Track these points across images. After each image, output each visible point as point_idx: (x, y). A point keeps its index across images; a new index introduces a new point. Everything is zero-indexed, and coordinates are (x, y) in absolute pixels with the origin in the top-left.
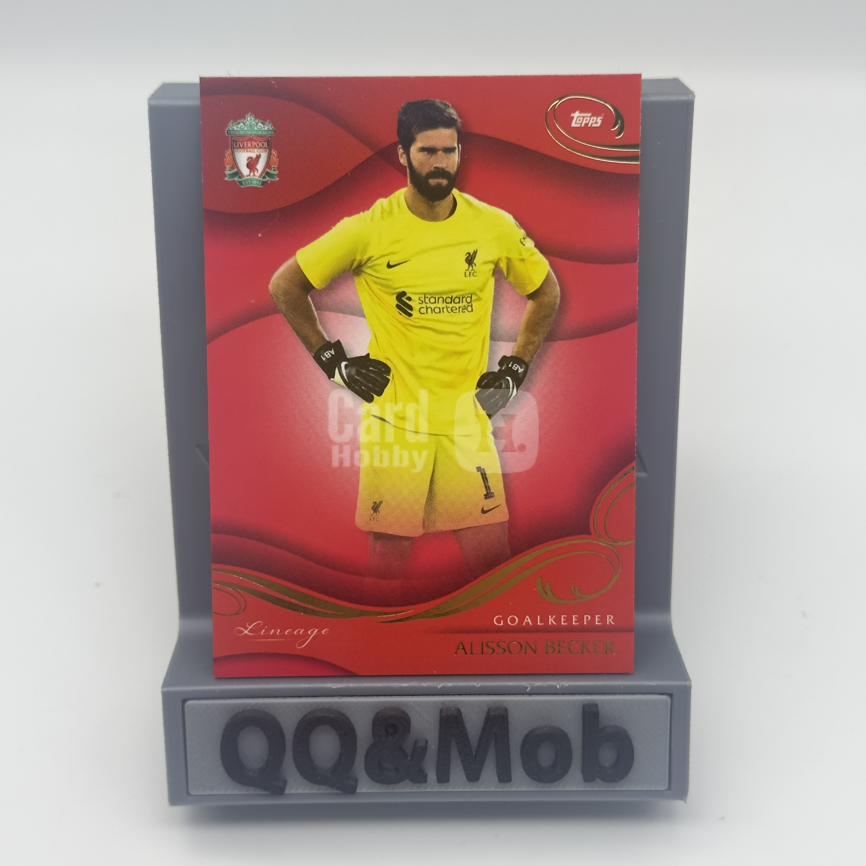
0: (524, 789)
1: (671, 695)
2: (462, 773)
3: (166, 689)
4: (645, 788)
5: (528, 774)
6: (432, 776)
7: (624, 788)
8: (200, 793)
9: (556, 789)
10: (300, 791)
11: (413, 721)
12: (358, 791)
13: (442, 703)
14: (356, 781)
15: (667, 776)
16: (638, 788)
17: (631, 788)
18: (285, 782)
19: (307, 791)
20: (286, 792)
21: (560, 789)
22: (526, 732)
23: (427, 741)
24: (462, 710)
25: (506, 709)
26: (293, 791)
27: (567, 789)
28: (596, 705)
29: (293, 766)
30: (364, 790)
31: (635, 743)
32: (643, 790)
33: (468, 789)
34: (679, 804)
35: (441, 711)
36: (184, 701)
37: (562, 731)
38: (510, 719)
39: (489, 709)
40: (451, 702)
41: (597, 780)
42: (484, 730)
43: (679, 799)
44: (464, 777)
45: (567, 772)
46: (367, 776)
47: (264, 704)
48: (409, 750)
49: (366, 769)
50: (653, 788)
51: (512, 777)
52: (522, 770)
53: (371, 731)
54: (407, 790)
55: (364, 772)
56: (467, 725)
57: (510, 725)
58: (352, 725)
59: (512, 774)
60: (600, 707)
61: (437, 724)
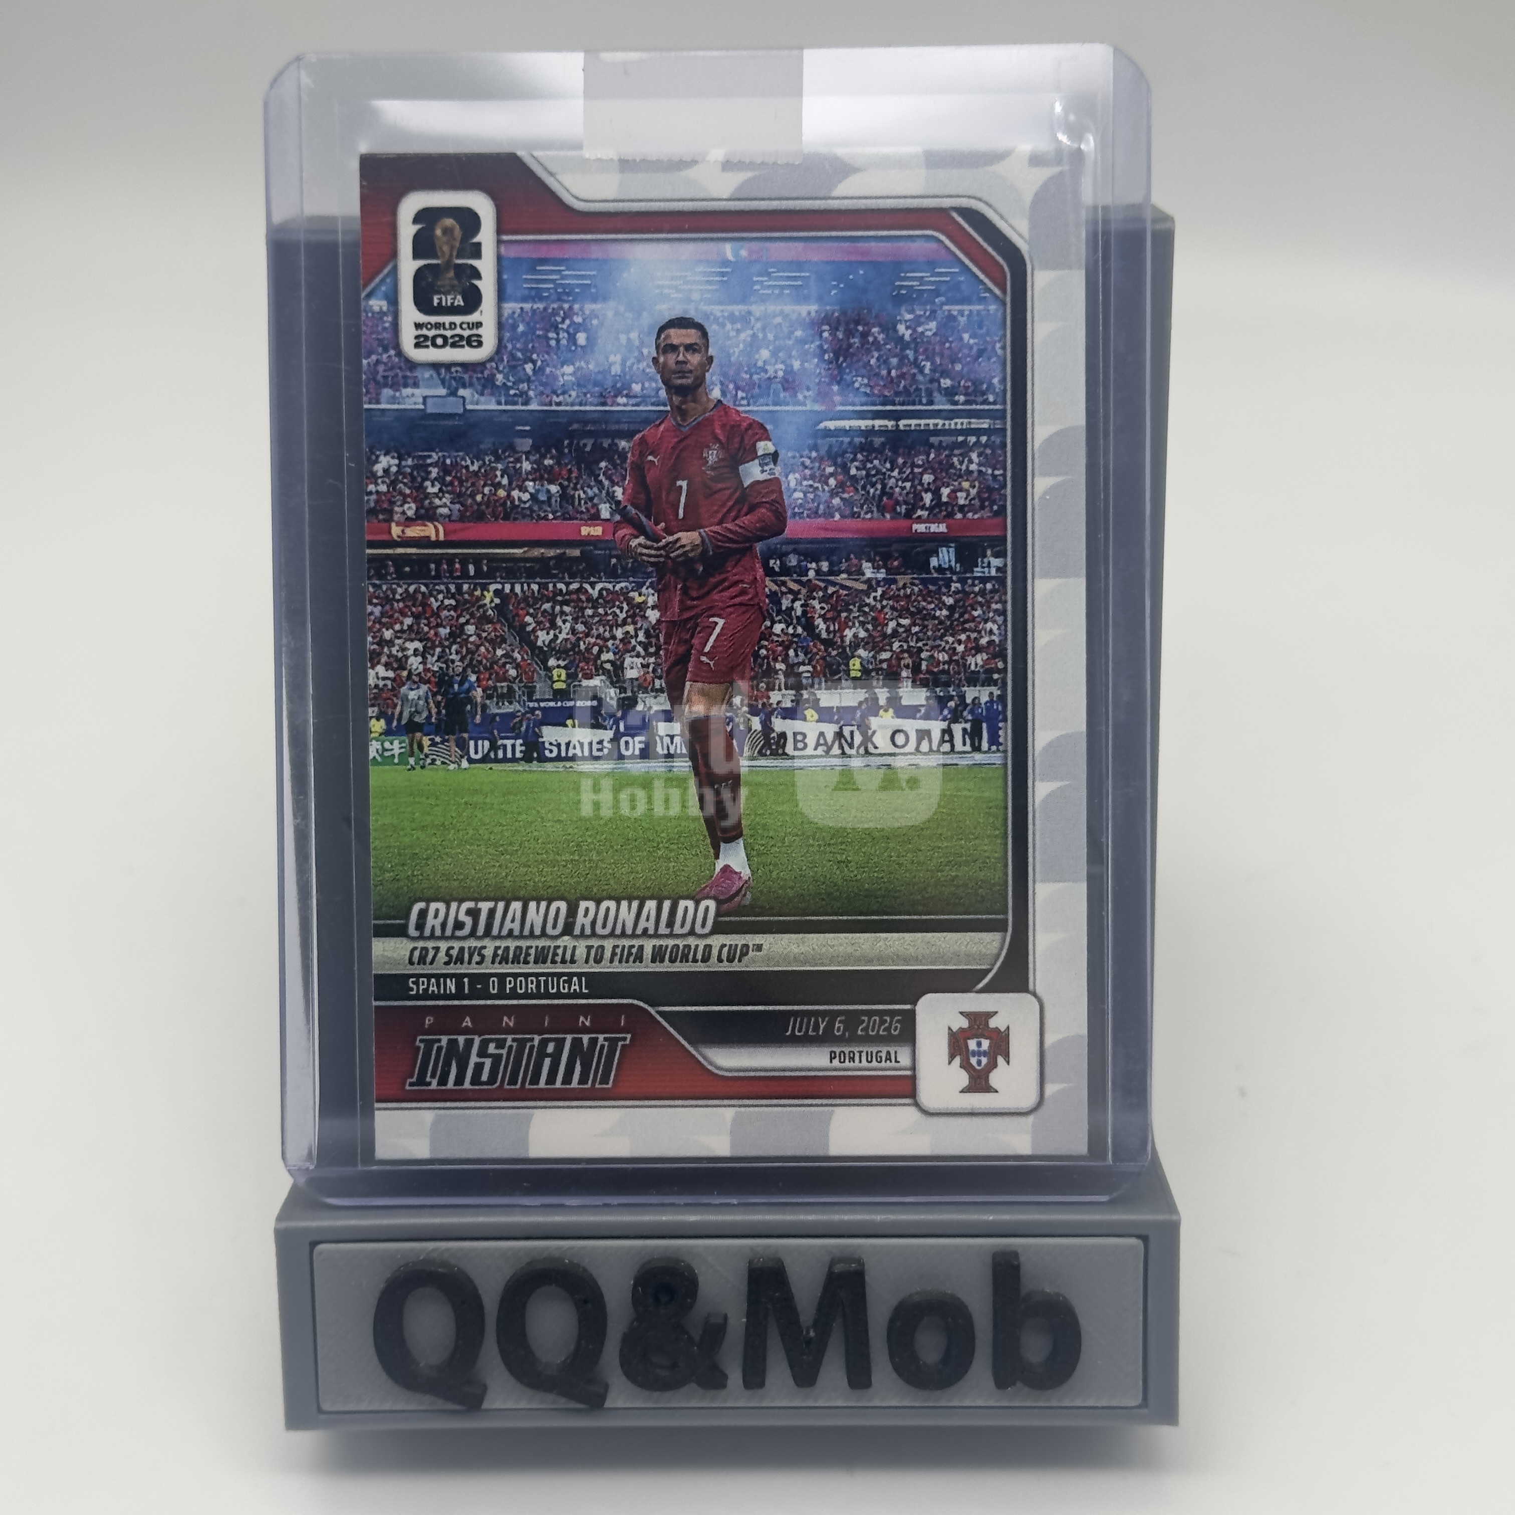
0: (894, 1403)
1: (1145, 1239)
2: (788, 1372)
3: (283, 1225)
4: (1103, 1403)
5: (900, 1375)
6: (735, 1377)
7: (1066, 1403)
8: (339, 1407)
9: (950, 1404)
10: (510, 1405)
11: (701, 1279)
12: (608, 1404)
13: (752, 1248)
14: (606, 1387)
15: (1141, 1383)
16: (1090, 1403)
17: (1078, 1403)
18: (485, 1388)
19: (522, 1405)
20: (486, 1405)
21: (955, 1403)
22: (894, 1302)
23: (726, 1318)
24: (788, 1262)
25: (860, 1262)
26: (498, 1405)
27: (967, 1403)
28: (1015, 1255)
29: (498, 1359)
30: (620, 1404)
31: (1083, 1322)
32: (1099, 1405)
33: (796, 1403)
34: (1164, 1431)
35: (750, 1262)
36: (314, 1244)
37: (959, 1299)
38: (866, 1278)
39: (833, 1262)
40: (768, 1247)
41: (1019, 1384)
42: (823, 1297)
43: (1163, 1424)
44: (791, 1381)
45: (966, 1372)
46: (624, 1378)
47: (448, 1250)
48: (696, 1334)
49: (622, 1366)
50: (1114, 1403)
51: (873, 1381)
52: (889, 1368)
53: (630, 1300)
54: (693, 1404)
55: (619, 1371)
56: (793, 1290)
57: (867, 1291)
58: (599, 1288)
59: (873, 1378)
60: (1022, 1259)
61: (744, 1287)
